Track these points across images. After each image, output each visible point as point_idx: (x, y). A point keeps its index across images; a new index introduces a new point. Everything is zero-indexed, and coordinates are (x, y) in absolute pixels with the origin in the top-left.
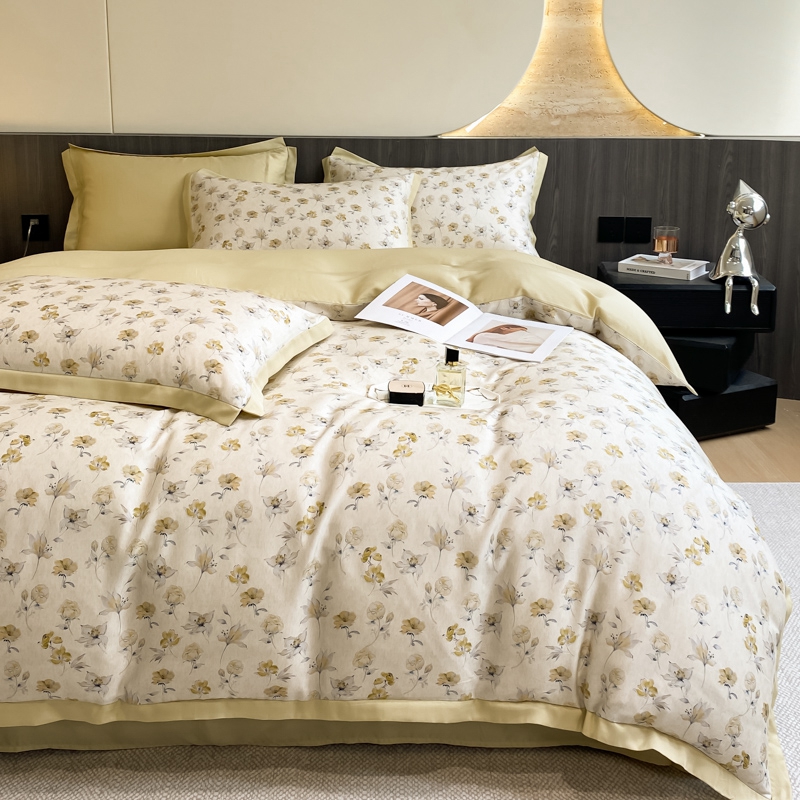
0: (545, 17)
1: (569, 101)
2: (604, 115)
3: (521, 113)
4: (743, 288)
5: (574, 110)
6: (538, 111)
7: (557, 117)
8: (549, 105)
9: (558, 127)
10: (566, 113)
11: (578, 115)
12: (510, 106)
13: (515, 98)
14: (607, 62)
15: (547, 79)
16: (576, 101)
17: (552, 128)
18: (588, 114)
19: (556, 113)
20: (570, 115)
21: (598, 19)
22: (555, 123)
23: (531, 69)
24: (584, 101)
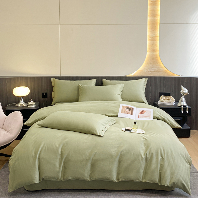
0: (147, 52)
1: (153, 69)
2: (160, 71)
3: (142, 71)
4: (185, 108)
5: (153, 70)
6: (146, 71)
7: (150, 72)
8: (148, 69)
9: (150, 74)
10: (152, 71)
11: (154, 71)
12: (140, 70)
13: (141, 68)
14: (160, 61)
15: (148, 64)
16: (154, 69)
17: (149, 74)
18: (156, 71)
19: (150, 71)
20: (153, 71)
21: (158, 52)
22: (150, 73)
23: (145, 62)
24: (156, 69)
